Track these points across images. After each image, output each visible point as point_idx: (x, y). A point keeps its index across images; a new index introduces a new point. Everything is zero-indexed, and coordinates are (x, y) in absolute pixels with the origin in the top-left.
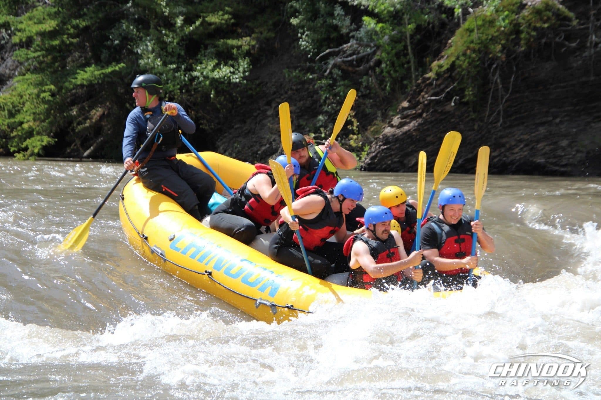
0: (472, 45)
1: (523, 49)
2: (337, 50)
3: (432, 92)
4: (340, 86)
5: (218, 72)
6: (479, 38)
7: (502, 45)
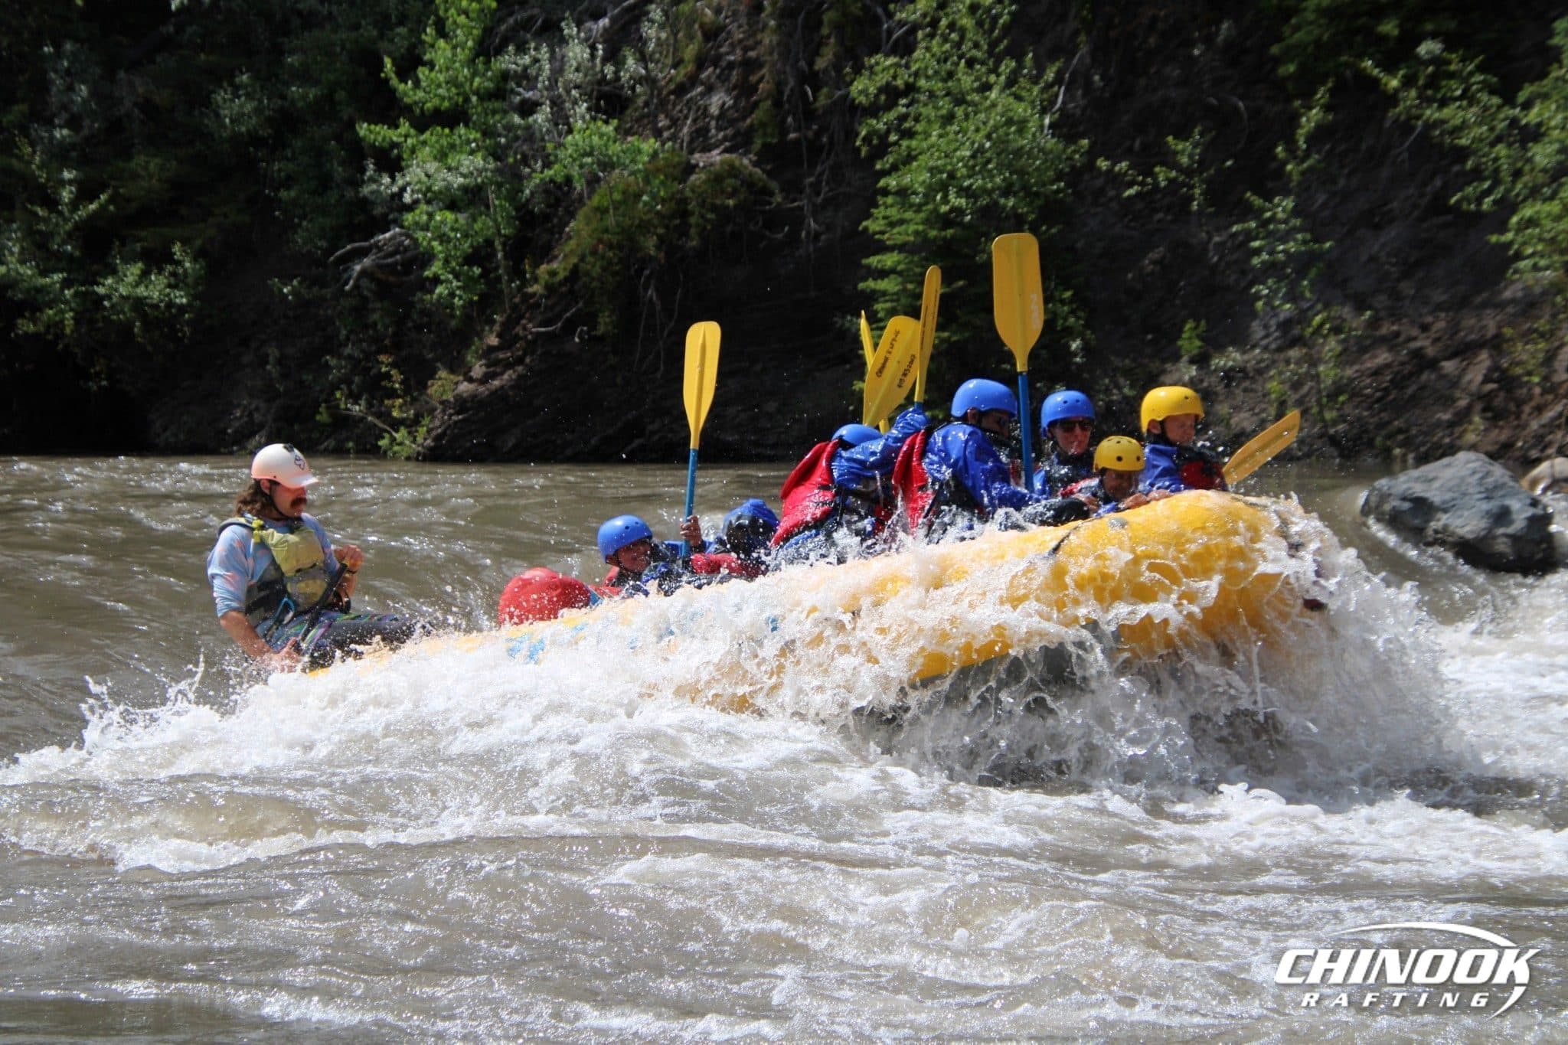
0: (606, 236)
1: (694, 243)
2: (366, 244)
3: (540, 318)
4: (374, 310)
5: (147, 287)
6: (618, 224)
7: (658, 236)
